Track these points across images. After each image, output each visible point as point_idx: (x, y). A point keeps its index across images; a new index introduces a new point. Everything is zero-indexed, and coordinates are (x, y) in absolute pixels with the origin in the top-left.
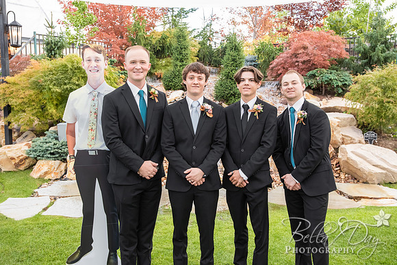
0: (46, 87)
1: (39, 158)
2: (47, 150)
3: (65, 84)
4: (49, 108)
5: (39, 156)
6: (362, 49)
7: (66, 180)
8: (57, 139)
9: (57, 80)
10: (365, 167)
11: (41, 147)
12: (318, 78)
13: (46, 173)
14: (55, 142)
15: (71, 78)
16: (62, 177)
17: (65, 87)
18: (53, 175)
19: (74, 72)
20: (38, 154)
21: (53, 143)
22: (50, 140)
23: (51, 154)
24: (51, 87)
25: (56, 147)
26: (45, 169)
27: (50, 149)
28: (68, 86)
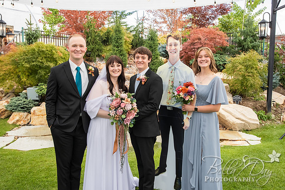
0: (20, 64)
1: (13, 111)
4: (22, 77)
5: (13, 109)
7: (30, 125)
8: (26, 98)
9: (27, 59)
10: (230, 119)
11: (16, 103)
13: (18, 121)
14: (25, 100)
15: (37, 58)
16: (28, 123)
18: (22, 122)
19: (40, 54)
20: (13, 108)
21: (23, 101)
22: (21, 99)
23: (21, 108)
24: (23, 63)
25: (25, 103)
26: (17, 118)
27: (20, 104)
28: (34, 63)
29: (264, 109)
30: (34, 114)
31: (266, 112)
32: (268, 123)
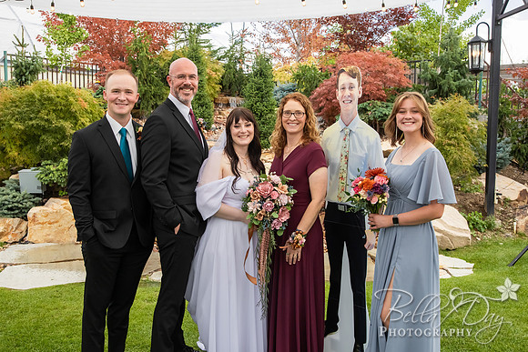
0: (6, 123)
2: (4, 205)
3: (31, 119)
4: (9, 149)
6: (429, 76)
7: (27, 243)
8: (18, 190)
9: (20, 113)
12: (369, 113)
13: (1, 234)
14: (15, 193)
15: (39, 112)
16: (22, 240)
17: (30, 123)
18: (10, 237)
19: (43, 104)
21: (11, 196)
22: (8, 191)
23: (8, 209)
24: (11, 122)
25: (15, 200)
26: (1, 229)
27: (6, 202)
28: (34, 122)
29: (481, 209)
30: (34, 220)
31: (485, 215)
32: (489, 235)
